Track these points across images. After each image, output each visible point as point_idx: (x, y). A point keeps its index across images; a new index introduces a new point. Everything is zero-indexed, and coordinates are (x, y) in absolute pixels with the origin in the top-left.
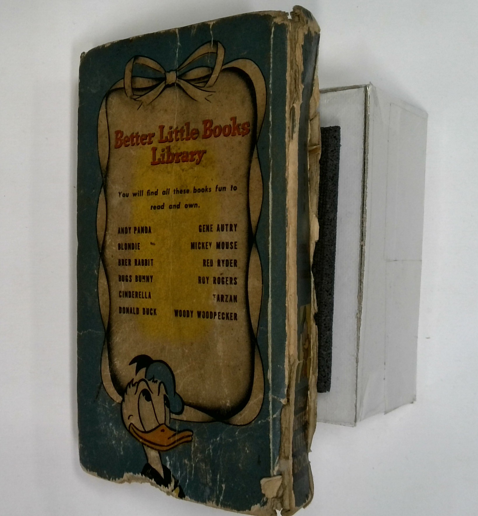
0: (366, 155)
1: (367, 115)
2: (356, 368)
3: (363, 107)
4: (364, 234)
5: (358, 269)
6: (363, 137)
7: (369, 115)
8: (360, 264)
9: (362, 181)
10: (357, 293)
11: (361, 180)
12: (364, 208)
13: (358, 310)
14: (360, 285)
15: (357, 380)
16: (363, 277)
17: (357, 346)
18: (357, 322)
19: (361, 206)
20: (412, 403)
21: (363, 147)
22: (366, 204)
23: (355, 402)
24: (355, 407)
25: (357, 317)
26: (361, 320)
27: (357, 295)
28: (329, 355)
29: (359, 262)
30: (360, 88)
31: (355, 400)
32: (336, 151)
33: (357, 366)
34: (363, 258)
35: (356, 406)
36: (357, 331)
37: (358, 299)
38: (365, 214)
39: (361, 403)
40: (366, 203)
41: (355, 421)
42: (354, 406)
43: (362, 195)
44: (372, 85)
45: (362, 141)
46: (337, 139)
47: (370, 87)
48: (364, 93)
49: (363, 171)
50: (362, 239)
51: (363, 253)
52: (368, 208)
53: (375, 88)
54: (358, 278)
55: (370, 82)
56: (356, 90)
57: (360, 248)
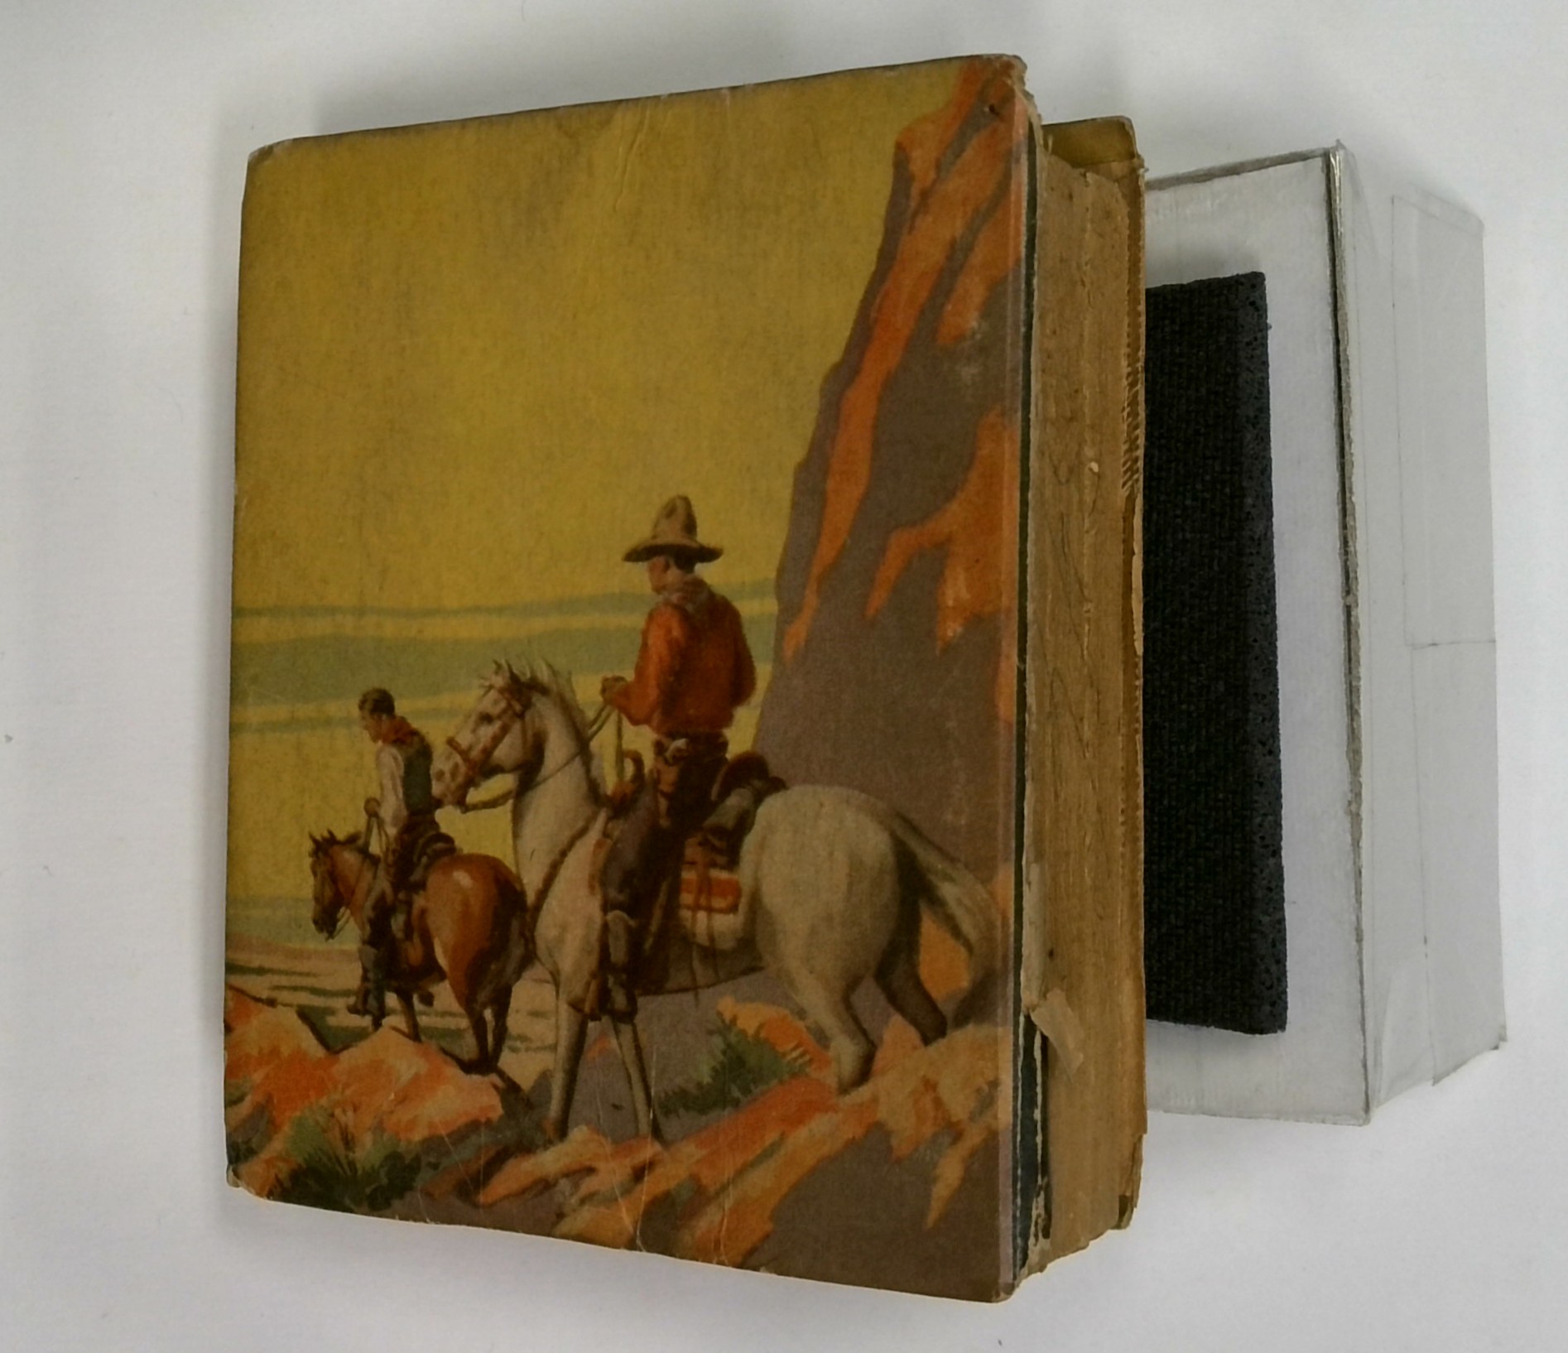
0: (1341, 348)
1: (1335, 234)
2: (1358, 958)
3: (1324, 214)
4: (1352, 575)
5: (1343, 675)
6: (1330, 299)
7: (1341, 233)
8: (1347, 659)
9: (1335, 424)
10: (1345, 743)
11: (1333, 421)
12: (1347, 501)
13: (1351, 791)
14: (1352, 720)
15: (1362, 993)
16: (1359, 697)
17: (1356, 893)
18: (1349, 825)
19: (1338, 494)
20: (1496, 1048)
21: (1330, 326)
22: (1351, 489)
23: (1362, 1054)
24: (1362, 1071)
25: (1351, 811)
26: (1361, 820)
27: (1345, 749)
28: (1278, 926)
29: (1345, 654)
30: (1310, 160)
31: (1362, 1049)
32: (1259, 342)
33: (1360, 952)
34: (1353, 641)
35: (1365, 1066)
36: (1354, 850)
37: (1350, 762)
38: (1352, 518)
39: (1377, 1054)
40: (1351, 483)
41: (1367, 1108)
42: (1360, 1065)
43: (1337, 465)
44: (1343, 147)
45: (1328, 310)
46: (1258, 308)
47: (1340, 156)
48: (1323, 171)
49: (1336, 396)
50: (1347, 589)
51: (1353, 628)
52: (1357, 499)
53: (1353, 156)
54: (1345, 700)
55: (1338, 141)
56: (1299, 165)
57: (1343, 613)
